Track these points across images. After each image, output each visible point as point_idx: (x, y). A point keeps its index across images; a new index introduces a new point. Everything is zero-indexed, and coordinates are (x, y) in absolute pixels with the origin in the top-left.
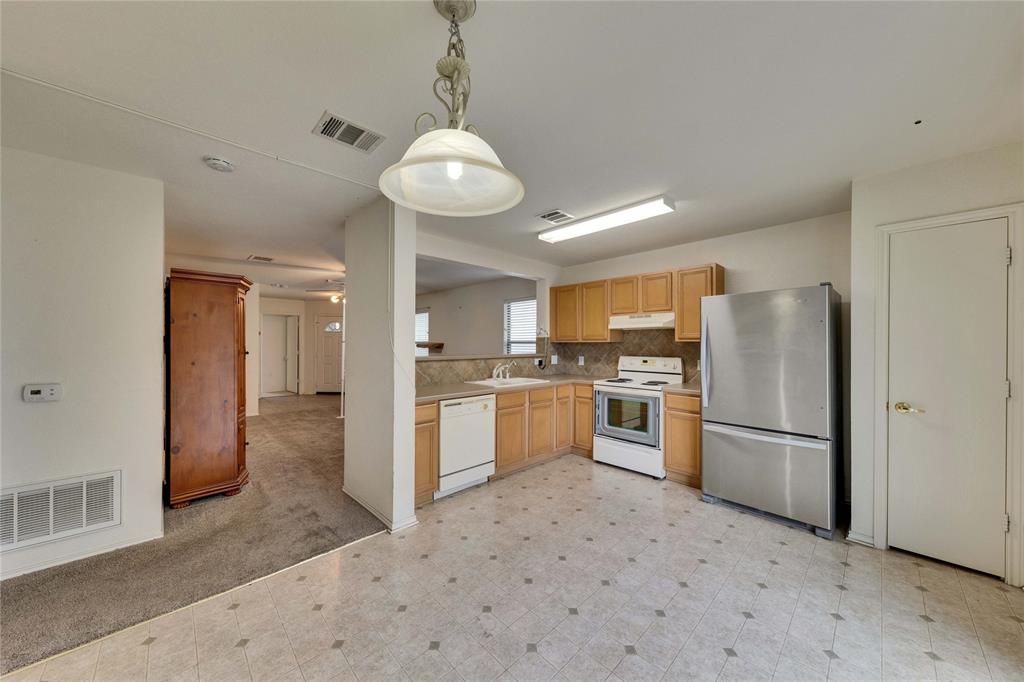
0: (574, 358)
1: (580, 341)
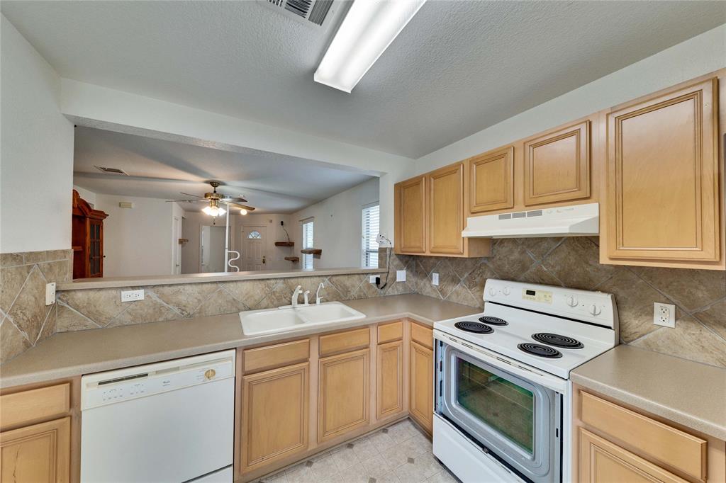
0: (426, 275)
1: (428, 254)
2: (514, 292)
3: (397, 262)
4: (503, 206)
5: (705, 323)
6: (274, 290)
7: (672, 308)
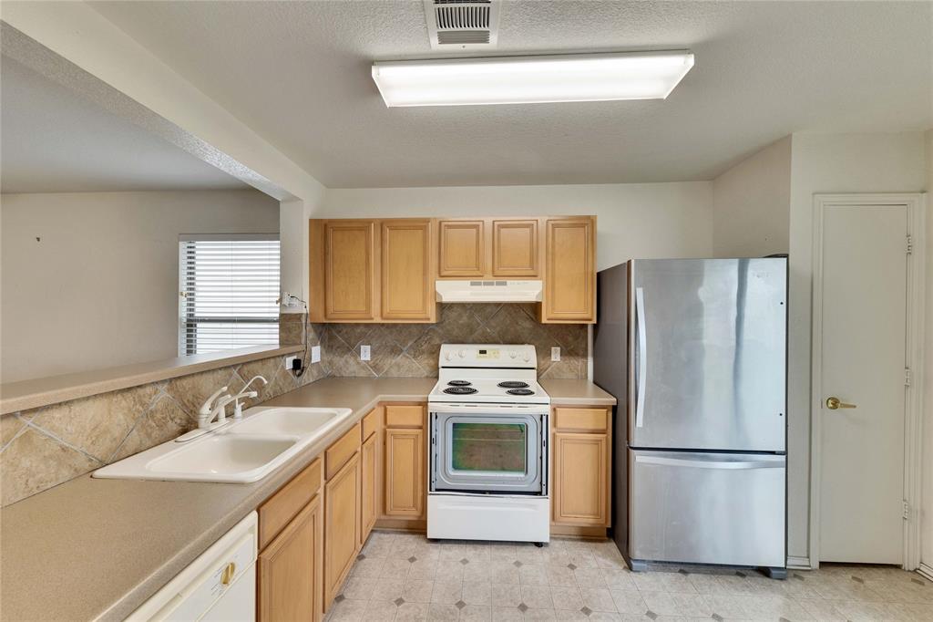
0: (351, 348)
1: (378, 320)
2: (468, 353)
3: (312, 335)
4: (474, 274)
5: (571, 355)
6: (152, 407)
7: (559, 348)
